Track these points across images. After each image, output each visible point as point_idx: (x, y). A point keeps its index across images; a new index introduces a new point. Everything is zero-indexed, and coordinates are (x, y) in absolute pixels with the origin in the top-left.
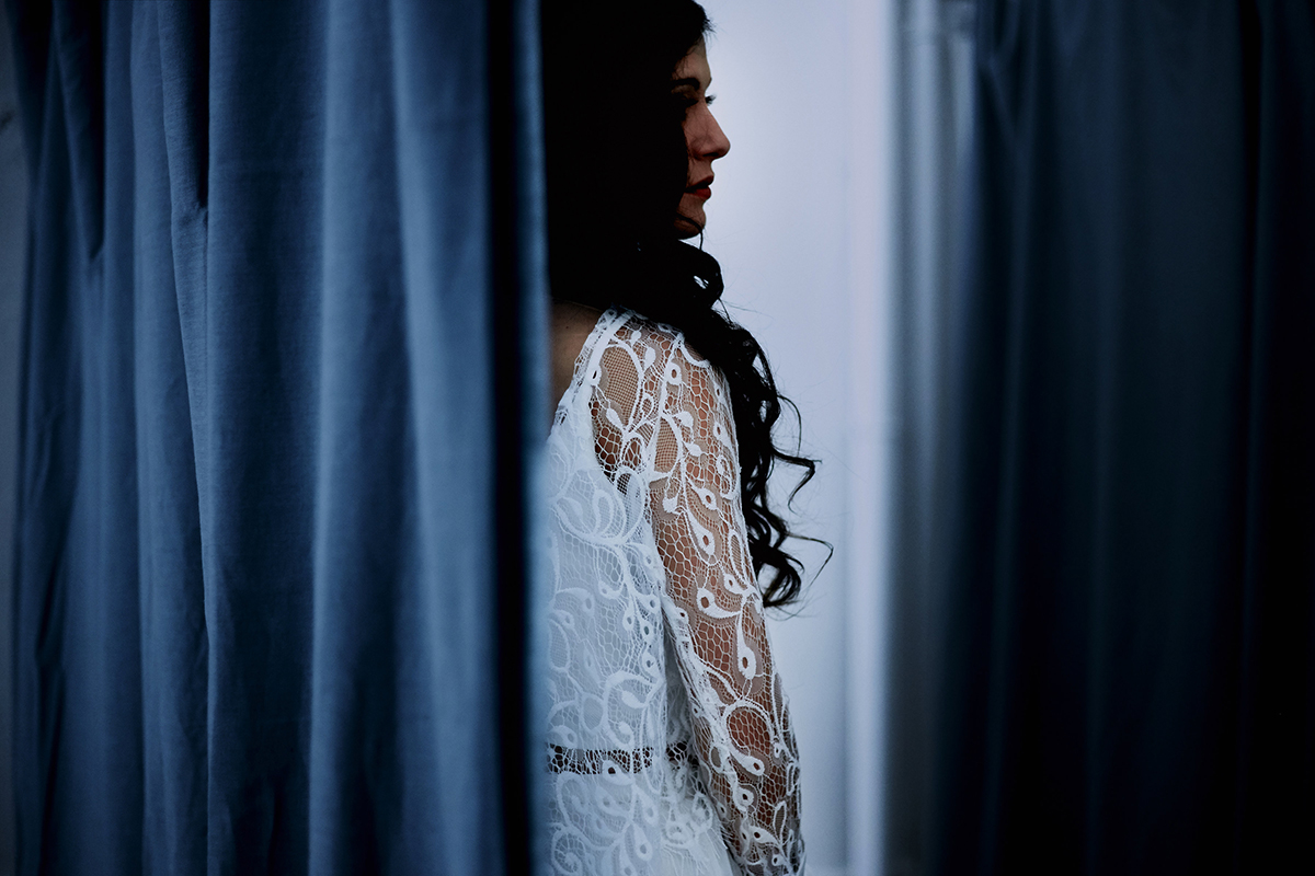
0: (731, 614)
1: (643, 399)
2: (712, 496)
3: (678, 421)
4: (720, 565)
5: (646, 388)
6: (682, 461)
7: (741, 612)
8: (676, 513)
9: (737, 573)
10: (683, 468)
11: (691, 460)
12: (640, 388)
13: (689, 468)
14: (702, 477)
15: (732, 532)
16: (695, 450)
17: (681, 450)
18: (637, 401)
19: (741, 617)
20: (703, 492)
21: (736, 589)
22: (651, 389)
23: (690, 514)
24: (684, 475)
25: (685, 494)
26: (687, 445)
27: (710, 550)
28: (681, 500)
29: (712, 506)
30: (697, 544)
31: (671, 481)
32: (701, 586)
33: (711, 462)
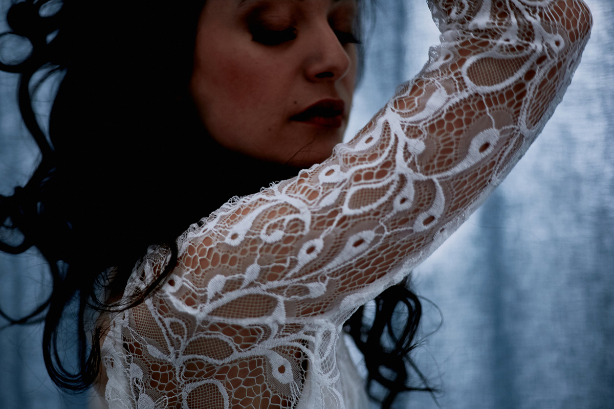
0: (440, 189)
1: (168, 326)
2: (307, 246)
3: (217, 296)
4: (385, 219)
5: (161, 313)
6: (264, 287)
7: (434, 178)
8: (327, 282)
9: (390, 193)
10: (275, 284)
11: (265, 276)
12: (156, 319)
13: (273, 278)
14: (285, 261)
15: (346, 210)
16: (252, 271)
17: (253, 291)
18: (164, 331)
19: (439, 175)
20: (304, 257)
21: (409, 191)
22: (166, 312)
23: (330, 266)
24: (282, 283)
25: (304, 278)
26: (246, 283)
27: (369, 235)
28: (311, 280)
29: (319, 243)
30: (364, 252)
31: (288, 296)
32: (412, 231)
33: (268, 250)
